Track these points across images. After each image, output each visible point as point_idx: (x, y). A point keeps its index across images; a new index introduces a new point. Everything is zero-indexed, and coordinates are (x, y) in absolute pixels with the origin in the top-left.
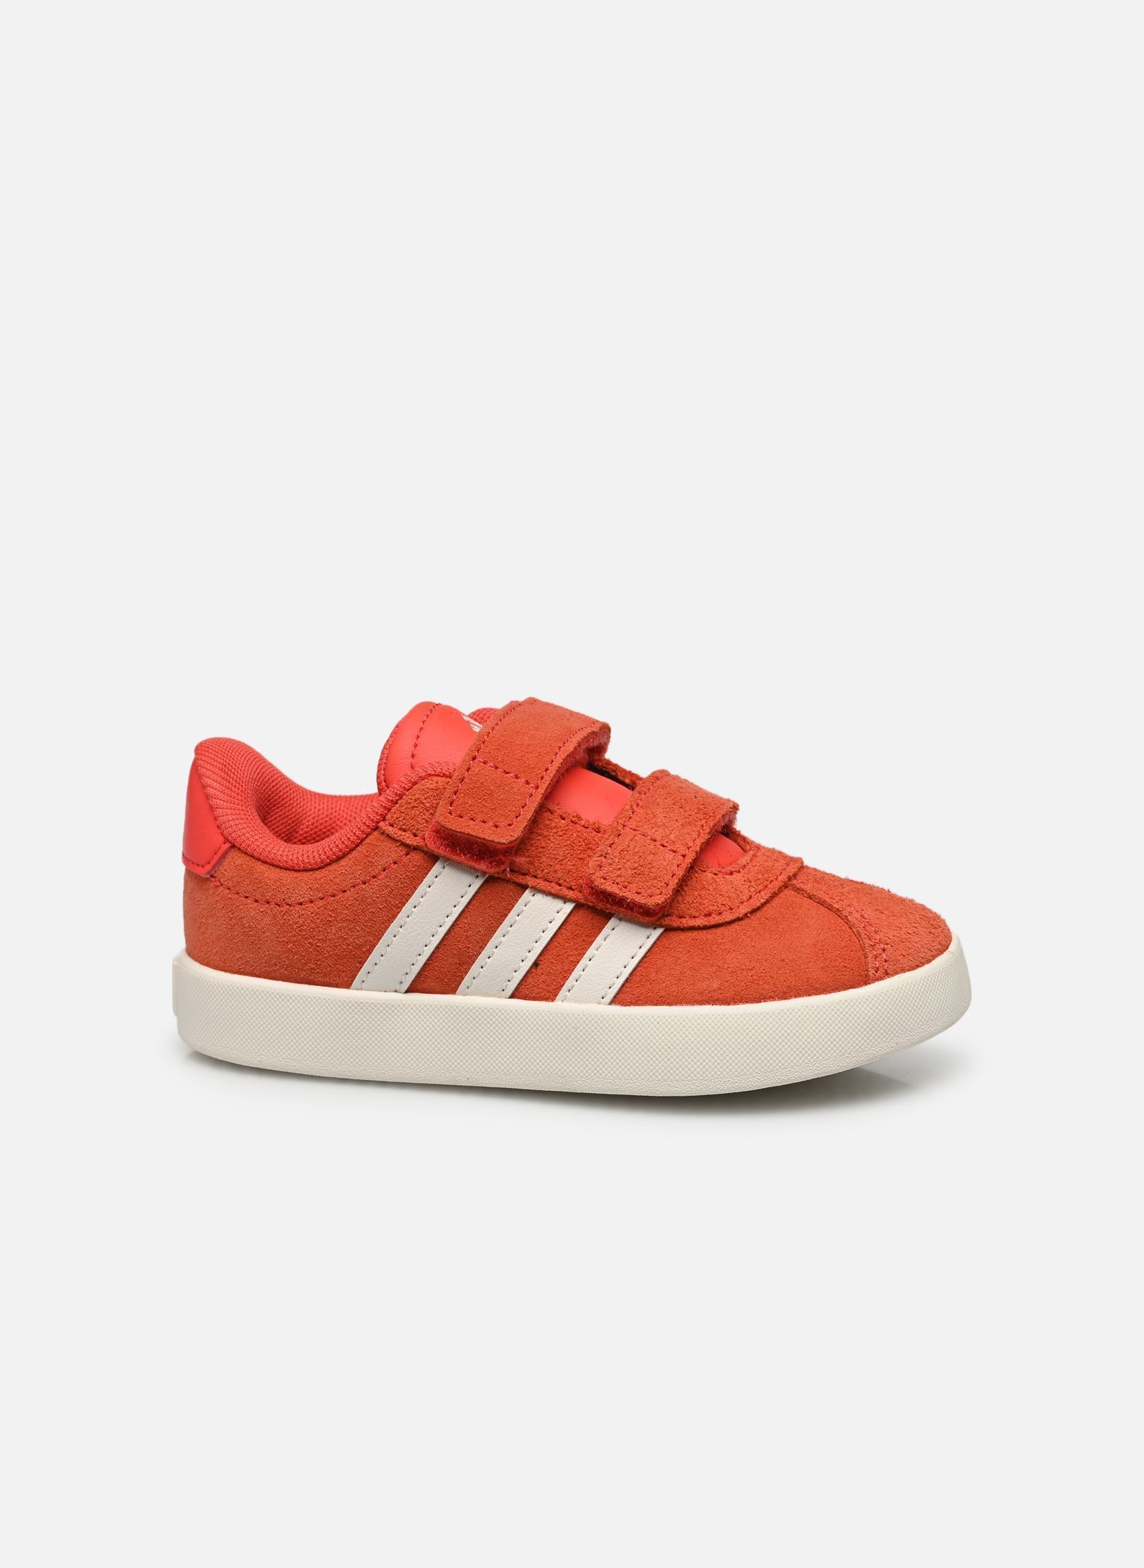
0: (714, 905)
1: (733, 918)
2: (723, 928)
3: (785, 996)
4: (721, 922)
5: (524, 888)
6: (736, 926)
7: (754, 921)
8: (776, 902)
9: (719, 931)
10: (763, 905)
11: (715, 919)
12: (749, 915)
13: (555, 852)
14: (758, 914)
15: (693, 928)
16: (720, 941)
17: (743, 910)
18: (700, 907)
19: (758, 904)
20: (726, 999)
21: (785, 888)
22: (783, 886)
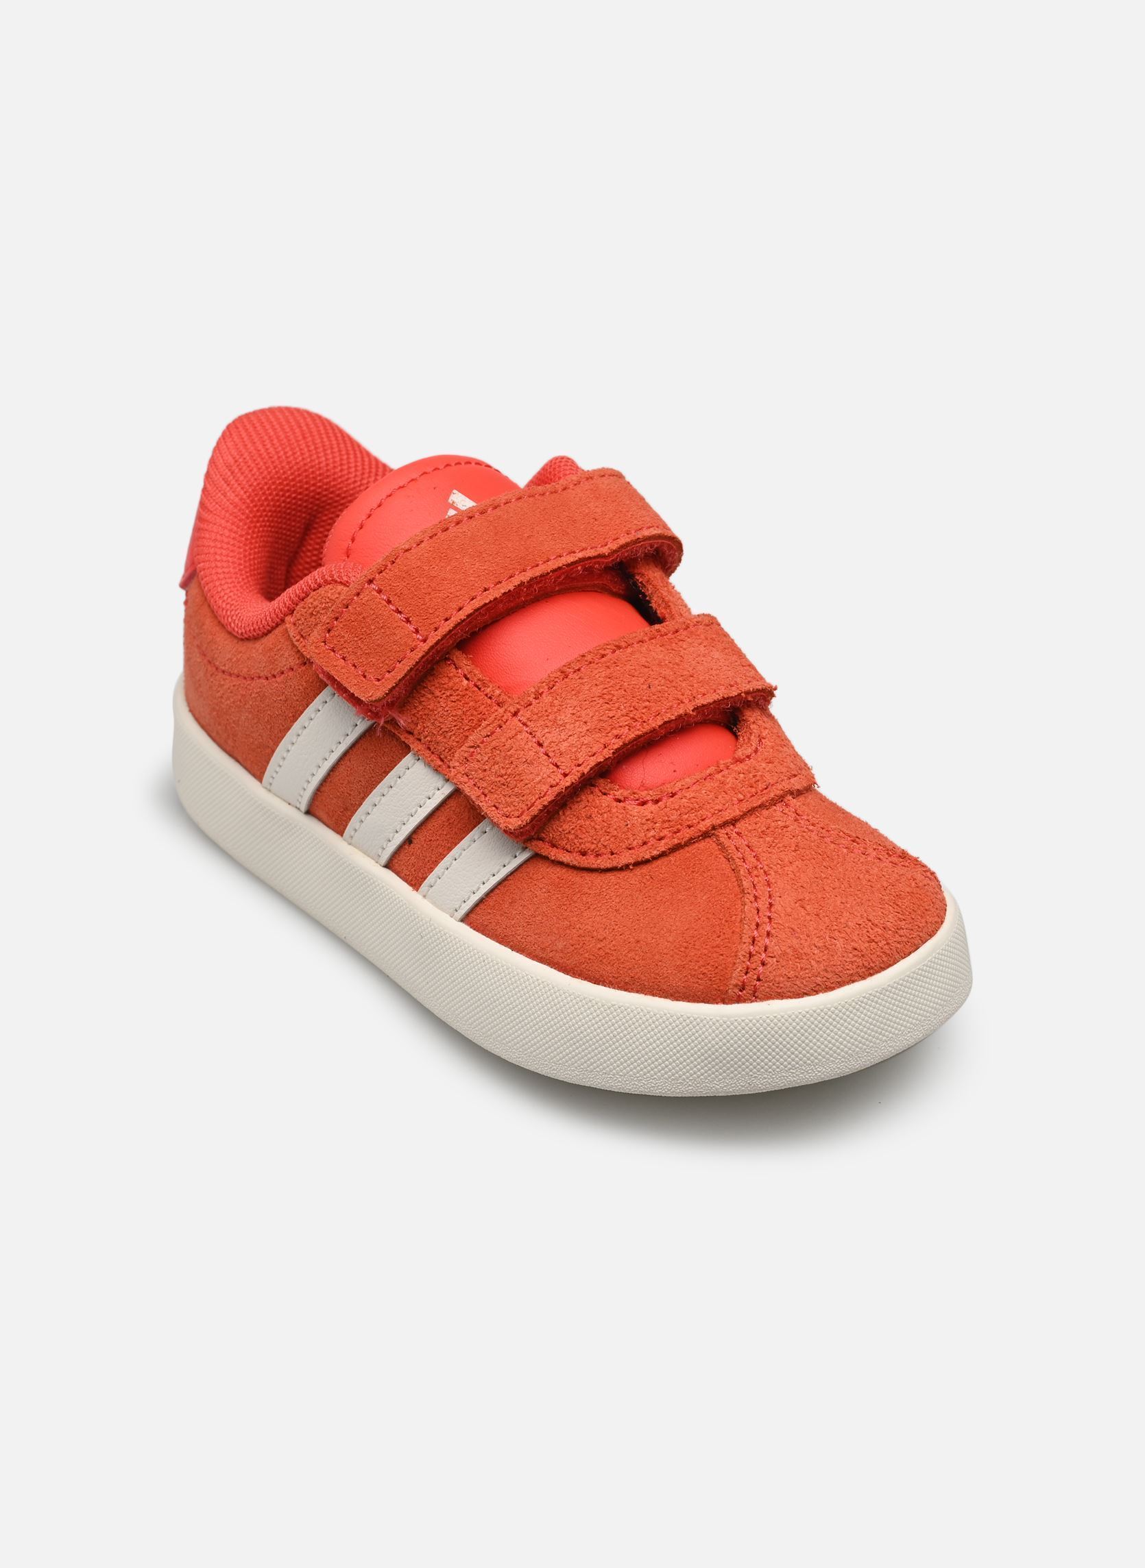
0: (593, 843)
1: (609, 866)
2: (594, 876)
3: (626, 987)
4: (593, 866)
5: (406, 749)
6: (611, 877)
7: (634, 877)
8: (678, 856)
9: (588, 877)
10: (654, 858)
11: (590, 861)
12: (631, 867)
13: (441, 720)
14: (645, 869)
15: (561, 864)
16: (586, 890)
17: (626, 858)
18: (576, 841)
19: (648, 856)
20: (565, 967)
21: (703, 839)
22: (699, 836)
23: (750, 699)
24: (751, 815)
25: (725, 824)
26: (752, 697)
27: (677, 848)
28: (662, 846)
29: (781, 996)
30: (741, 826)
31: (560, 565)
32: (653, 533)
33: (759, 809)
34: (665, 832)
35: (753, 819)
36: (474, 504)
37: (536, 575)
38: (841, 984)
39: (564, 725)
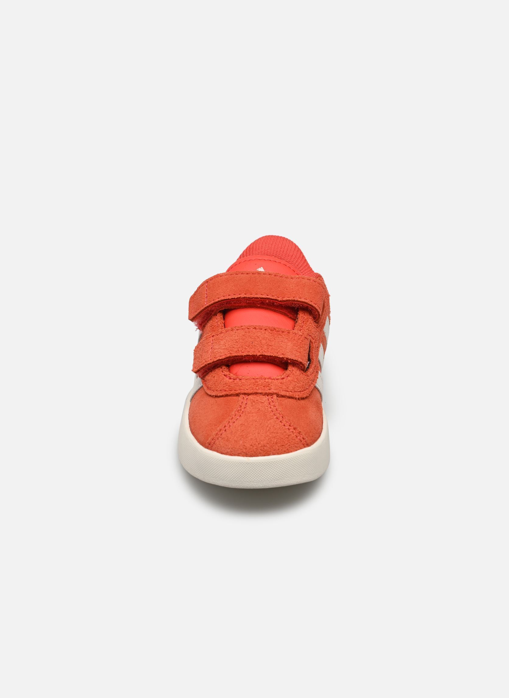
0: (211, 386)
1: (211, 394)
4: (208, 393)
6: (209, 398)
7: (214, 400)
8: (226, 398)
10: (220, 396)
12: (215, 397)
14: (217, 399)
17: (214, 394)
21: (237, 396)
22: (235, 395)
23: (289, 361)
24: (256, 395)
25: (245, 394)
26: (290, 361)
27: (227, 395)
28: (224, 393)
29: (217, 451)
30: (251, 397)
31: (258, 297)
32: (302, 301)
33: (259, 394)
34: (227, 389)
35: (255, 396)
36: (264, 271)
37: (247, 297)
38: (235, 455)
39: (220, 344)
